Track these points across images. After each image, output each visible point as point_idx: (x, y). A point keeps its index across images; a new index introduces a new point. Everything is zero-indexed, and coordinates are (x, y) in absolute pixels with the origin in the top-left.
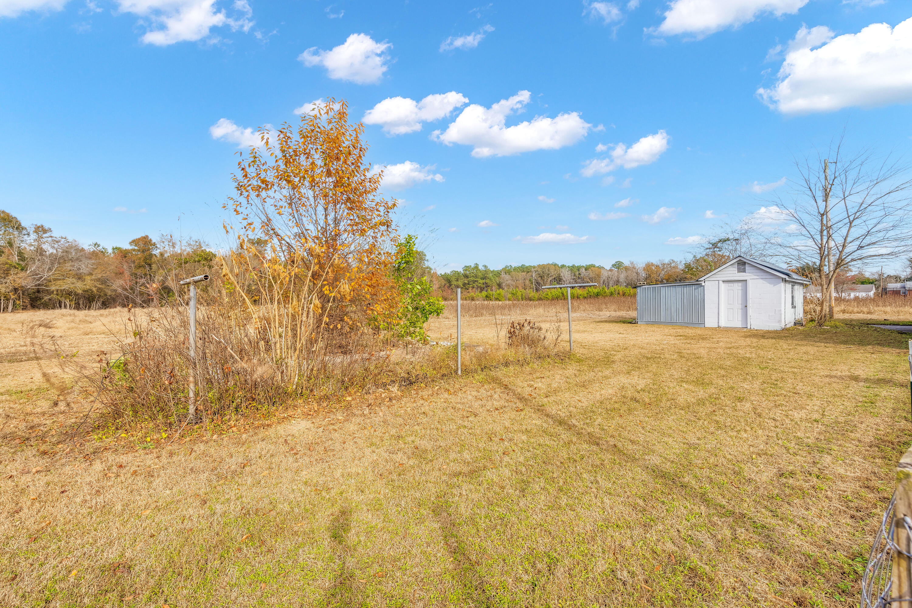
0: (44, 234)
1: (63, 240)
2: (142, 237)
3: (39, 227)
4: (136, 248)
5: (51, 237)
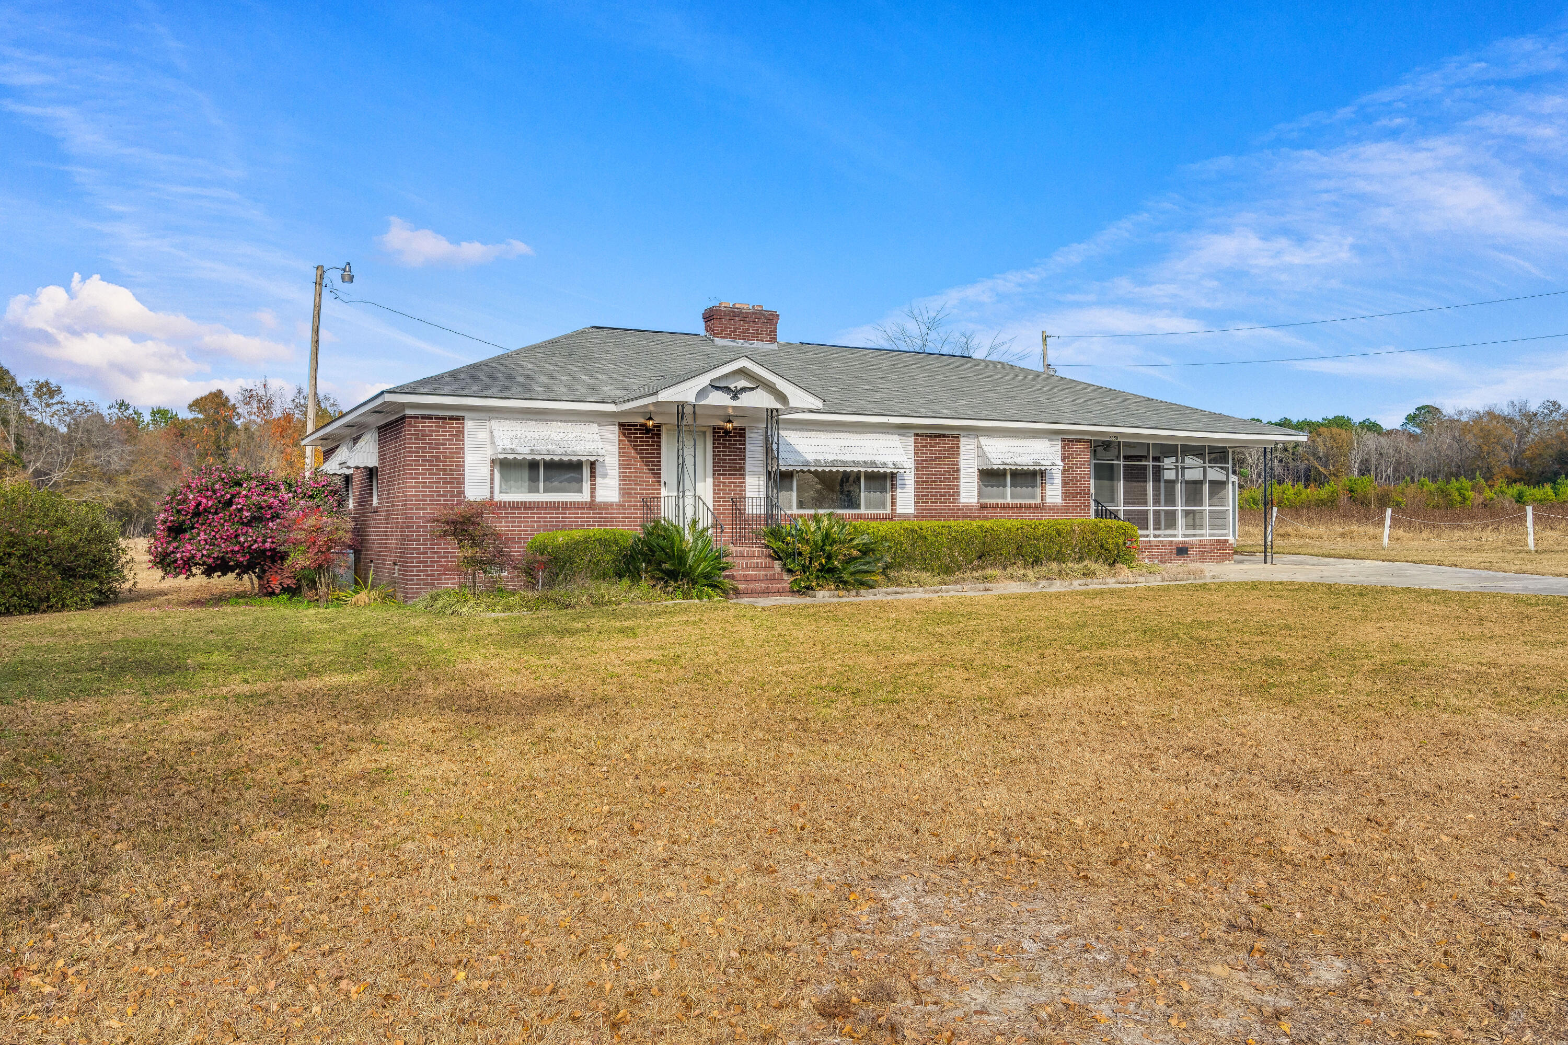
0: (51, 398)
1: (80, 407)
2: (211, 393)
3: (42, 386)
4: (201, 416)
5: (62, 403)
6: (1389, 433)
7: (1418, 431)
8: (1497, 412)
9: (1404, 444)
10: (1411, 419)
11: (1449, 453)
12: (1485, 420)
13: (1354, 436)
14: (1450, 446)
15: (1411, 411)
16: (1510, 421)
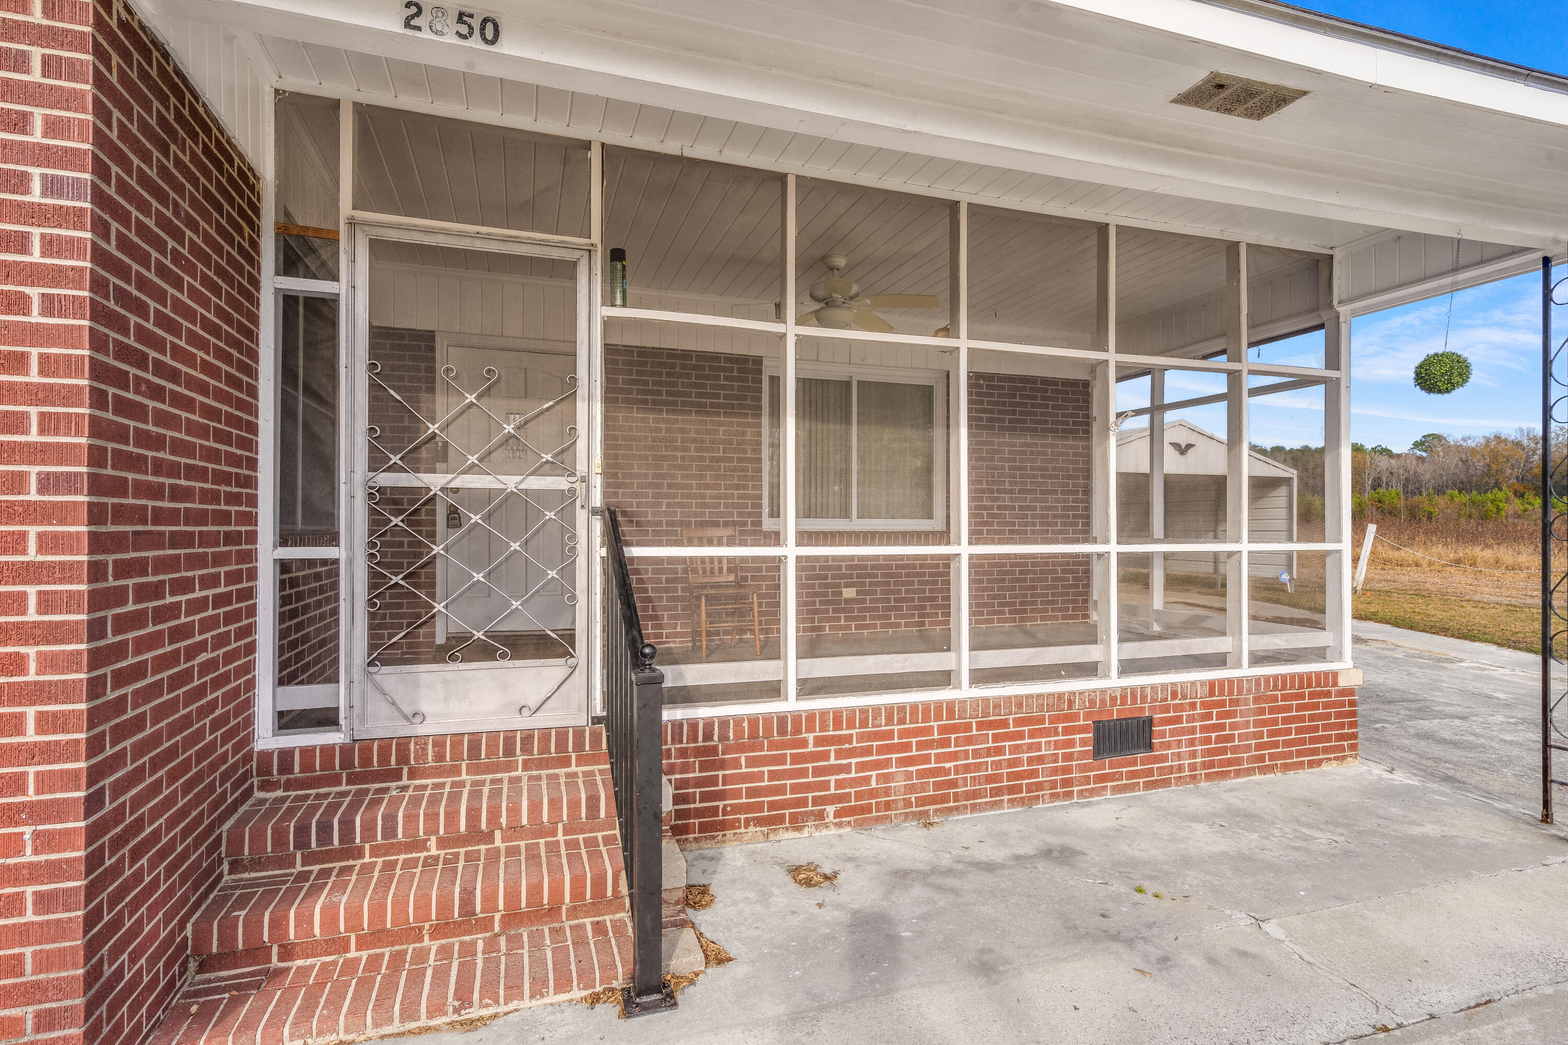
6: (1399, 456)
7: (1424, 454)
8: (1503, 437)
9: (1412, 465)
10: (1416, 445)
11: (1457, 471)
12: (1493, 443)
13: (1368, 457)
14: (1457, 465)
15: (1418, 438)
16: (1518, 444)
